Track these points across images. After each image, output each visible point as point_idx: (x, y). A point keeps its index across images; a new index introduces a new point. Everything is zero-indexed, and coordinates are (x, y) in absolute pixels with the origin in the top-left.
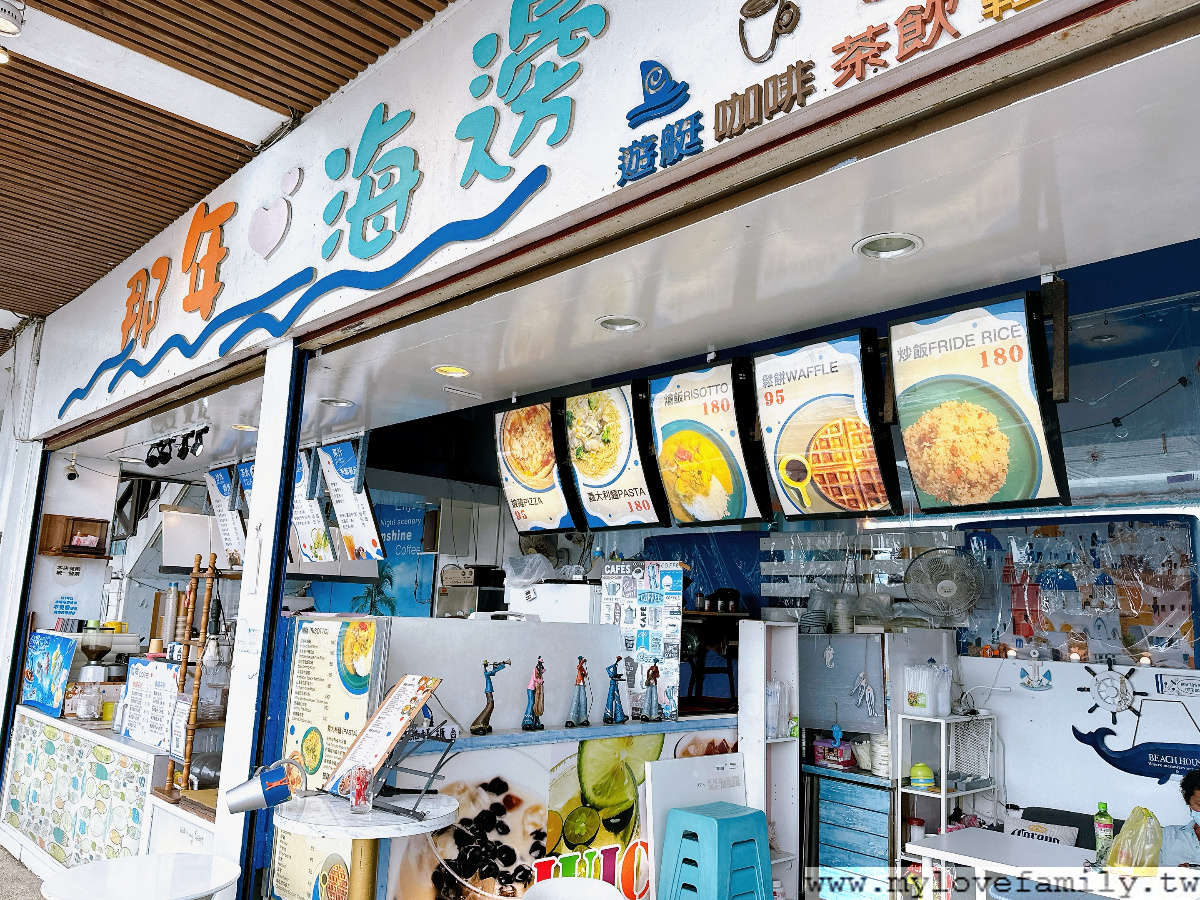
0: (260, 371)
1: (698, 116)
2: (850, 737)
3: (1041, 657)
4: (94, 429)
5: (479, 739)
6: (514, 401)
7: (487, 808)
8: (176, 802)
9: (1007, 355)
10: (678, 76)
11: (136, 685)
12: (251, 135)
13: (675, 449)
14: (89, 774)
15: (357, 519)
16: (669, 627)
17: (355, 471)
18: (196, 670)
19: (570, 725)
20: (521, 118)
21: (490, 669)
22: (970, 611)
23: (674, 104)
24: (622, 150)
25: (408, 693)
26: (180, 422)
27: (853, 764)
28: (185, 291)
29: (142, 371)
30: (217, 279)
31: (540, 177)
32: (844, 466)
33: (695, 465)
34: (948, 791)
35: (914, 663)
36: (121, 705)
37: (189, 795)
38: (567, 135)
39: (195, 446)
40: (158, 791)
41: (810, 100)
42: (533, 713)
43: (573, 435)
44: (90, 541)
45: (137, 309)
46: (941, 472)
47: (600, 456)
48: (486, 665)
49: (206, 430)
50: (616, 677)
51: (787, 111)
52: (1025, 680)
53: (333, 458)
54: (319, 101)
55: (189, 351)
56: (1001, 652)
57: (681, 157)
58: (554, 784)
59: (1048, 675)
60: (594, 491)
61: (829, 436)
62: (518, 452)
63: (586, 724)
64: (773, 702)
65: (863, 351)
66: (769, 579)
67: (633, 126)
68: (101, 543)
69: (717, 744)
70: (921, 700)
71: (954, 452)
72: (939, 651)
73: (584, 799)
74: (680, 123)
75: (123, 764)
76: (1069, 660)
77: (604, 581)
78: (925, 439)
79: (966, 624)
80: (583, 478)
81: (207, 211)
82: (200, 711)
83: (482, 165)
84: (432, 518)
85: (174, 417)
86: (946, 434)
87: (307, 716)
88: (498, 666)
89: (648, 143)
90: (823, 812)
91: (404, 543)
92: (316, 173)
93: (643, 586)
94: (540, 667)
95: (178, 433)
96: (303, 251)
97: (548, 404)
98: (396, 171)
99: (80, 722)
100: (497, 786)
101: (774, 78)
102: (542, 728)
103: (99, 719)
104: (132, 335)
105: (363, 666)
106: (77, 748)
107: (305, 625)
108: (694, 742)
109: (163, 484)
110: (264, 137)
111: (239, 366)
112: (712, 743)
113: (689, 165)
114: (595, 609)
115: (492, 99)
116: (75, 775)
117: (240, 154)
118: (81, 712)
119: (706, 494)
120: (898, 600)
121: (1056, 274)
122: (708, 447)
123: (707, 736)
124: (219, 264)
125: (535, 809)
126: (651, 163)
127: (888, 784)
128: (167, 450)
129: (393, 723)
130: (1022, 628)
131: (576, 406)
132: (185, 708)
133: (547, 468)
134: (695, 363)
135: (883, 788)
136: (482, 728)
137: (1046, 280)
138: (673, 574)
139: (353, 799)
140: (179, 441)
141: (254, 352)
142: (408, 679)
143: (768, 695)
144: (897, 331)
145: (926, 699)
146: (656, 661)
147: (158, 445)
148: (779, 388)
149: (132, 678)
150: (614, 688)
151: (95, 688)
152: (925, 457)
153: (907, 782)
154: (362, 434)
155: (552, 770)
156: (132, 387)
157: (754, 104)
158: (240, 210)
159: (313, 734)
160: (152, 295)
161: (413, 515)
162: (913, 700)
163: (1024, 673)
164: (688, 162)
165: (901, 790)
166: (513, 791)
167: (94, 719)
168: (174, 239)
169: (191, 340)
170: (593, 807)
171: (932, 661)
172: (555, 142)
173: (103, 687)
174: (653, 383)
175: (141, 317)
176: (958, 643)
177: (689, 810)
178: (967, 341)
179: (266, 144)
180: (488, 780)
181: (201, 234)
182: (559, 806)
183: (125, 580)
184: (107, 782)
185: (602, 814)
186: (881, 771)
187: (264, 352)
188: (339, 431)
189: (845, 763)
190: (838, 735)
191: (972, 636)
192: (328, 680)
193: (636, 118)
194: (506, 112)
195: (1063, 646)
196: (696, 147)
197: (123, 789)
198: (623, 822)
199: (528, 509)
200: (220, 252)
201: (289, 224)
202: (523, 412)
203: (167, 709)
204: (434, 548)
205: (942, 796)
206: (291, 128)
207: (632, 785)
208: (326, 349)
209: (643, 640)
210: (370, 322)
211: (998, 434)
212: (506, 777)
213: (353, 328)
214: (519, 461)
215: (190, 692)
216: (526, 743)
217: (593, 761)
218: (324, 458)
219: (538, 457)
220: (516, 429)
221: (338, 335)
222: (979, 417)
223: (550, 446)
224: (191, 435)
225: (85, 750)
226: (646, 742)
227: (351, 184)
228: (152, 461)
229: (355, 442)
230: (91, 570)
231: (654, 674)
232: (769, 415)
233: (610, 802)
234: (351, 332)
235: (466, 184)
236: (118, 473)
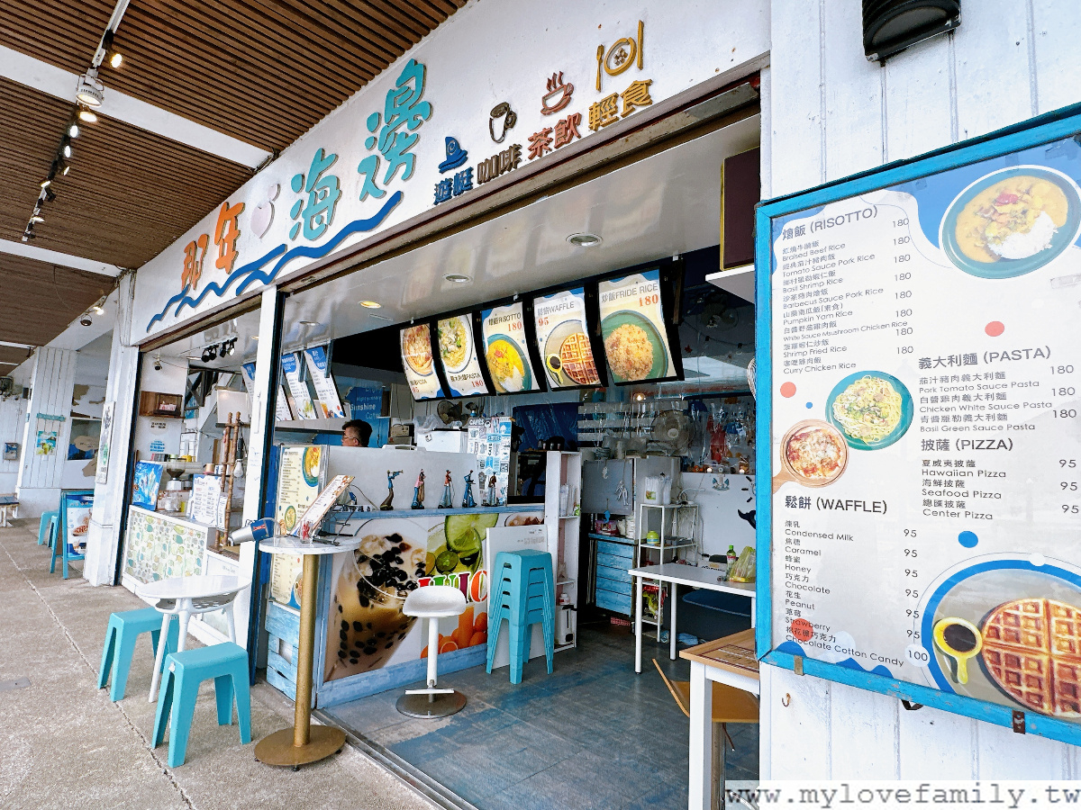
0: (259, 305)
1: (471, 169)
2: (617, 518)
3: (725, 472)
4: (168, 339)
5: (384, 513)
6: (412, 322)
7: (390, 549)
8: (220, 553)
9: (651, 299)
10: (463, 147)
11: (198, 489)
12: (253, 164)
13: (495, 351)
14: (173, 541)
15: (328, 393)
16: (503, 453)
17: (324, 364)
18: (231, 479)
19: (440, 507)
20: (389, 163)
21: (391, 475)
22: (689, 447)
23: (460, 162)
24: (436, 185)
25: (338, 483)
26: (220, 336)
27: (617, 533)
28: (217, 256)
29: (194, 304)
30: (234, 250)
31: (398, 197)
32: (578, 360)
33: (505, 360)
34: (665, 545)
35: (652, 475)
36: (190, 502)
37: (227, 549)
38: (411, 175)
39: (230, 349)
40: (210, 547)
41: (519, 166)
42: (417, 500)
43: (442, 342)
44: (171, 407)
45: (190, 266)
46: (623, 363)
47: (456, 355)
48: (389, 473)
49: (235, 340)
50: (469, 482)
51: (509, 170)
52: (716, 485)
53: (313, 357)
54: (288, 144)
55: (220, 292)
56: (704, 470)
57: (463, 191)
58: (430, 538)
59: (727, 482)
60: (454, 375)
61: (570, 343)
62: (413, 354)
63: (451, 507)
64: (565, 496)
65: (585, 296)
66: (583, 431)
67: (442, 172)
68: (178, 409)
69: (532, 519)
70: (653, 496)
71: (628, 352)
72: (669, 469)
73: (448, 546)
74: (462, 172)
75: (191, 534)
76: (739, 473)
77: (469, 429)
78: (616, 344)
79: (687, 454)
80: (447, 369)
81: (228, 208)
82: (234, 503)
83: (370, 189)
84: (386, 395)
85: (217, 331)
86: (624, 340)
87: (287, 500)
88: (396, 474)
89: (448, 182)
90: (599, 559)
91: (372, 411)
92: (287, 188)
93: (490, 431)
94: (422, 477)
95: (220, 341)
96: (279, 234)
97: (428, 325)
98: (328, 189)
99: (166, 512)
100: (395, 538)
101: (503, 152)
102: (423, 508)
103: (179, 512)
104: (188, 283)
105: (315, 472)
106: (165, 528)
107: (286, 450)
108: (517, 518)
109: (220, 374)
110: (258, 164)
111: (248, 301)
112: (529, 519)
113: (467, 196)
114: (464, 445)
115: (376, 151)
116: (164, 542)
117: (247, 174)
118: (168, 507)
119: (511, 376)
120: (651, 441)
121: (680, 256)
122: (512, 350)
123: (526, 515)
124: (235, 240)
125: (419, 551)
126: (450, 193)
127: (632, 542)
128: (213, 352)
129: (328, 499)
130: (716, 457)
131: (444, 326)
132: (225, 500)
133: (429, 362)
134: (506, 301)
135: (630, 545)
136: (387, 506)
137: (675, 258)
138: (506, 424)
139: (301, 537)
140: (221, 346)
141: (254, 294)
142: (338, 477)
143: (561, 492)
144: (602, 285)
145: (656, 495)
146: (495, 473)
147: (208, 349)
148: (546, 316)
149: (195, 486)
150: (469, 487)
151: (175, 493)
152: (615, 355)
153: (645, 541)
154: (329, 342)
155: (429, 531)
156: (188, 313)
157: (496, 165)
158: (246, 208)
159: (291, 509)
160: (198, 258)
161: (377, 394)
162: (649, 496)
163: (715, 481)
164: (466, 194)
165: (640, 545)
166: (405, 541)
167: (175, 511)
168: (210, 223)
169: (221, 286)
170: (454, 551)
171: (663, 474)
172: (406, 178)
173: (180, 493)
174: (483, 312)
175: (193, 270)
176: (682, 464)
177: (512, 553)
178: (633, 292)
179: (260, 168)
180: (390, 534)
181: (225, 221)
182: (433, 551)
183: (199, 434)
184: (182, 545)
185: (459, 555)
186: (631, 535)
187: (261, 294)
188: (316, 341)
189: (611, 532)
190: (608, 517)
191: (690, 461)
192: (298, 480)
193: (444, 168)
194: (382, 158)
195: (736, 465)
196: (469, 187)
197: (191, 548)
198: (473, 560)
199: (419, 387)
200: (236, 233)
201: (272, 217)
202: (415, 329)
203: (216, 502)
204: (387, 415)
205: (661, 548)
206: (273, 160)
207: (478, 541)
208: (296, 291)
209: (490, 462)
210: (318, 276)
211: (647, 342)
212: (401, 533)
213: (309, 280)
214: (413, 358)
215: (227, 492)
216: (412, 516)
217: (454, 527)
218: (308, 357)
219: (424, 355)
220: (412, 340)
221: (299, 284)
222: (639, 333)
223: (430, 349)
224: (228, 342)
225: (170, 528)
226: (487, 518)
227: (305, 195)
228: (205, 359)
229: (325, 347)
230: (173, 426)
231: (494, 480)
232: (542, 332)
233: (464, 549)
234: (307, 282)
235: (363, 198)
236: (187, 367)
